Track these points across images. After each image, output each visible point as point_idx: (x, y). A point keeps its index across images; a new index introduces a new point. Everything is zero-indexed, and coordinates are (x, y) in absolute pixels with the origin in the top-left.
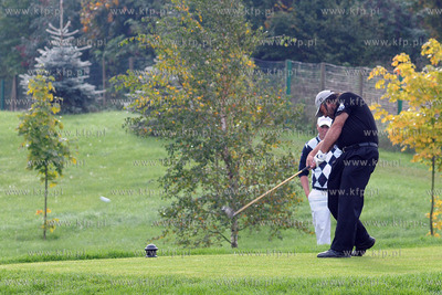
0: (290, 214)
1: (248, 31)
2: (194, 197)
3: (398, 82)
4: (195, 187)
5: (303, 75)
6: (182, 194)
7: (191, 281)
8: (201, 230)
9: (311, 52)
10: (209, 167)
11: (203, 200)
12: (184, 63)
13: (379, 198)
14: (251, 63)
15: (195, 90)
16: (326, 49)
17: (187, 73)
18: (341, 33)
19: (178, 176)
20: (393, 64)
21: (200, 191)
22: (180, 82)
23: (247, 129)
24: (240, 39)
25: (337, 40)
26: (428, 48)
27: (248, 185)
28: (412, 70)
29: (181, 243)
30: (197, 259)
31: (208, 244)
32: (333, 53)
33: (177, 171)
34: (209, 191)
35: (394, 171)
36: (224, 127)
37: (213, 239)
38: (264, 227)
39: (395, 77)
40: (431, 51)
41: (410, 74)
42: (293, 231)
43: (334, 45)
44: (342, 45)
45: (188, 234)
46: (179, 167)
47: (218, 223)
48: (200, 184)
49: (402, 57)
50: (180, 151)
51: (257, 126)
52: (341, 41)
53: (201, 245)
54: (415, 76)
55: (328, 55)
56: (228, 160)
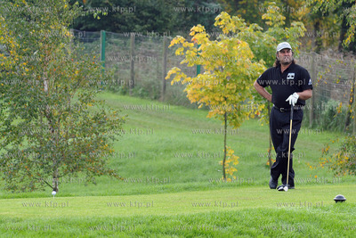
0: (103, 163)
1: (66, 6)
2: (21, 149)
3: (195, 50)
4: (21, 140)
5: (116, 44)
6: (10, 146)
7: (13, 221)
8: (27, 177)
9: (122, 24)
10: (33, 122)
11: (28, 151)
12: (11, 33)
13: (179, 149)
14: (69, 34)
15: (21, 57)
16: (135, 21)
17: (14, 44)
18: (148, 7)
19: (7, 131)
20: (191, 34)
21: (26, 143)
22: (8, 50)
23: (66, 91)
24: (59, 12)
25: (145, 13)
26: (220, 20)
27: (67, 138)
28: (207, 39)
29: (9, 188)
30: (20, 202)
31: (33, 188)
32: (142, 25)
33: (6, 127)
34: (34, 144)
35: (193, 125)
36: (46, 88)
37: (37, 185)
38: (82, 176)
39: (192, 44)
40: (222, 22)
41: (205, 42)
42: (106, 177)
43: (142, 17)
44: (148, 17)
45: (16, 181)
46: (7, 123)
47: (41, 171)
48: (26, 137)
49: (199, 28)
50: (8, 109)
51: (75, 87)
52: (148, 14)
53: (27, 189)
54: (209, 44)
55: (137, 26)
56: (50, 117)
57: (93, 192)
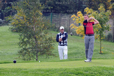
0: (51, 52)
1: (40, 5)
2: (27, 48)
3: (79, 19)
4: (27, 45)
5: (55, 17)
6: (24, 47)
7: (24, 69)
8: (28, 56)
9: (57, 11)
10: (30, 40)
11: (29, 48)
12: (24, 13)
13: (74, 48)
14: (41, 14)
15: (27, 20)
17: (25, 16)
18: (65, 6)
19: (23, 42)
20: (77, 14)
21: (28, 46)
22: (23, 18)
23: (40, 31)
24: (38, 7)
25: (64, 8)
26: (86, 10)
27: (40, 45)
28: (82, 15)
29: (23, 59)
30: (26, 64)
31: (30, 59)
32: (63, 11)
33: (22, 41)
34: (31, 46)
35: (78, 41)
36: (34, 30)
37: (31, 58)
38: (45, 56)
39: (78, 17)
40: (87, 10)
41: (81, 16)
42: (52, 56)
43: (63, 9)
44: (65, 9)
45: (25, 57)
46: (23, 40)
47: (33, 54)
48: (28, 44)
49: (80, 12)
50: (23, 36)
51: (43, 29)
52: (65, 8)
53: (28, 60)
54: (83, 17)
55: (61, 11)
56: (35, 38)
57: (48, 61)
